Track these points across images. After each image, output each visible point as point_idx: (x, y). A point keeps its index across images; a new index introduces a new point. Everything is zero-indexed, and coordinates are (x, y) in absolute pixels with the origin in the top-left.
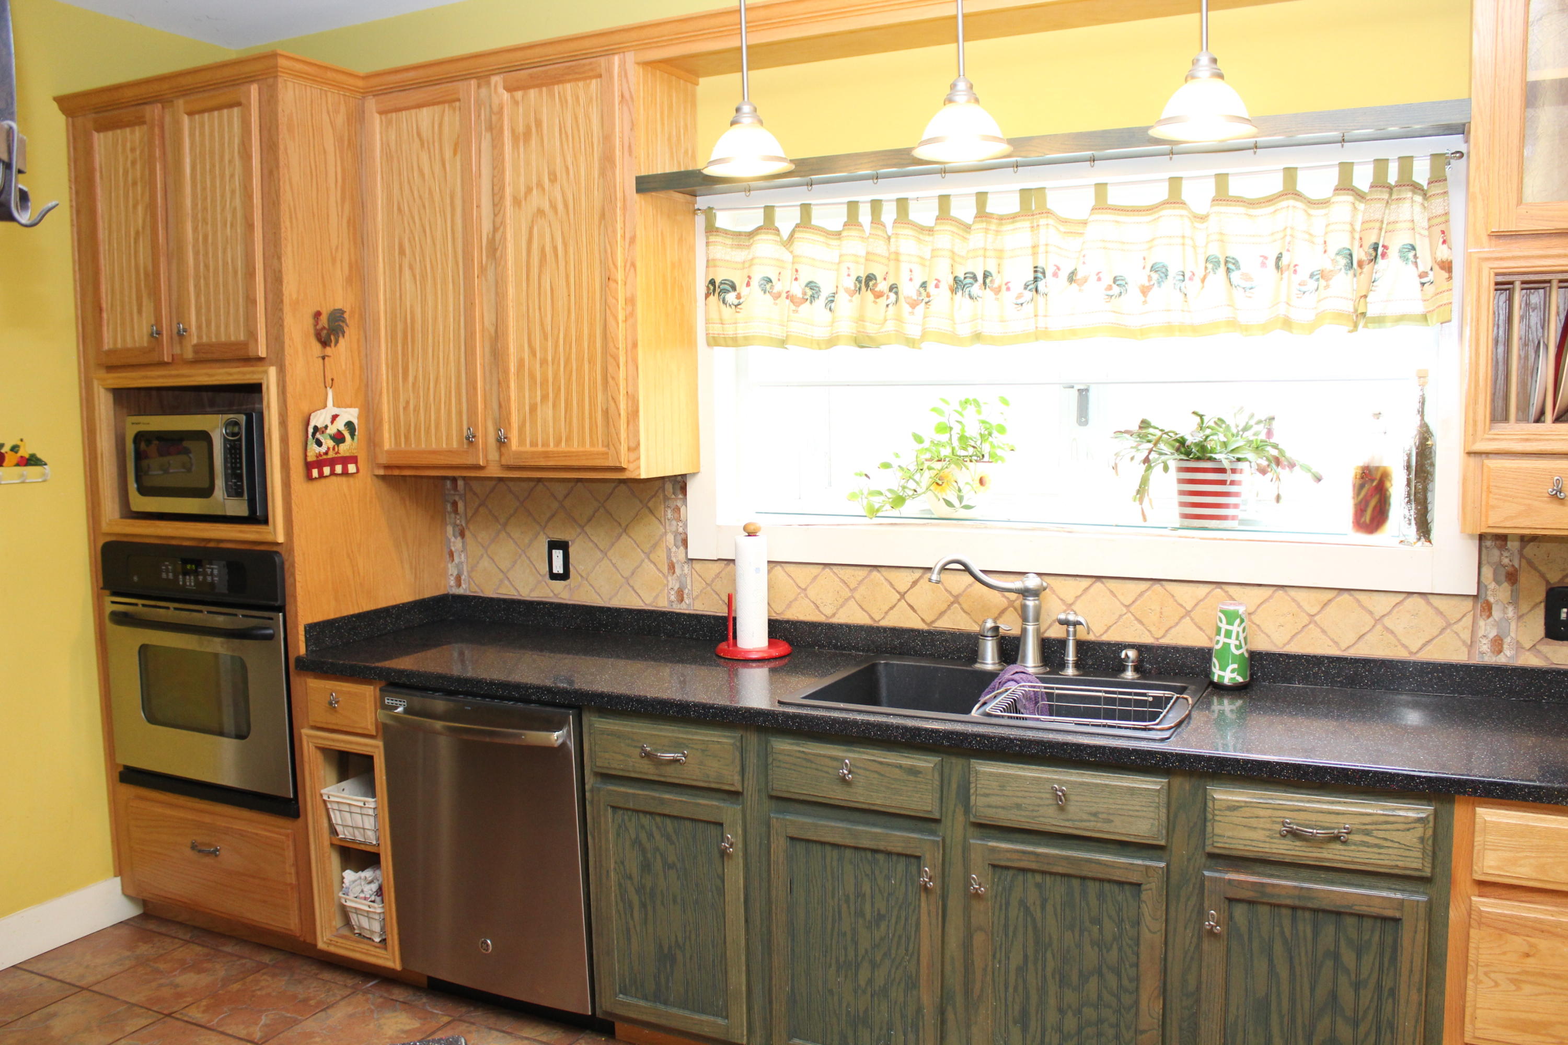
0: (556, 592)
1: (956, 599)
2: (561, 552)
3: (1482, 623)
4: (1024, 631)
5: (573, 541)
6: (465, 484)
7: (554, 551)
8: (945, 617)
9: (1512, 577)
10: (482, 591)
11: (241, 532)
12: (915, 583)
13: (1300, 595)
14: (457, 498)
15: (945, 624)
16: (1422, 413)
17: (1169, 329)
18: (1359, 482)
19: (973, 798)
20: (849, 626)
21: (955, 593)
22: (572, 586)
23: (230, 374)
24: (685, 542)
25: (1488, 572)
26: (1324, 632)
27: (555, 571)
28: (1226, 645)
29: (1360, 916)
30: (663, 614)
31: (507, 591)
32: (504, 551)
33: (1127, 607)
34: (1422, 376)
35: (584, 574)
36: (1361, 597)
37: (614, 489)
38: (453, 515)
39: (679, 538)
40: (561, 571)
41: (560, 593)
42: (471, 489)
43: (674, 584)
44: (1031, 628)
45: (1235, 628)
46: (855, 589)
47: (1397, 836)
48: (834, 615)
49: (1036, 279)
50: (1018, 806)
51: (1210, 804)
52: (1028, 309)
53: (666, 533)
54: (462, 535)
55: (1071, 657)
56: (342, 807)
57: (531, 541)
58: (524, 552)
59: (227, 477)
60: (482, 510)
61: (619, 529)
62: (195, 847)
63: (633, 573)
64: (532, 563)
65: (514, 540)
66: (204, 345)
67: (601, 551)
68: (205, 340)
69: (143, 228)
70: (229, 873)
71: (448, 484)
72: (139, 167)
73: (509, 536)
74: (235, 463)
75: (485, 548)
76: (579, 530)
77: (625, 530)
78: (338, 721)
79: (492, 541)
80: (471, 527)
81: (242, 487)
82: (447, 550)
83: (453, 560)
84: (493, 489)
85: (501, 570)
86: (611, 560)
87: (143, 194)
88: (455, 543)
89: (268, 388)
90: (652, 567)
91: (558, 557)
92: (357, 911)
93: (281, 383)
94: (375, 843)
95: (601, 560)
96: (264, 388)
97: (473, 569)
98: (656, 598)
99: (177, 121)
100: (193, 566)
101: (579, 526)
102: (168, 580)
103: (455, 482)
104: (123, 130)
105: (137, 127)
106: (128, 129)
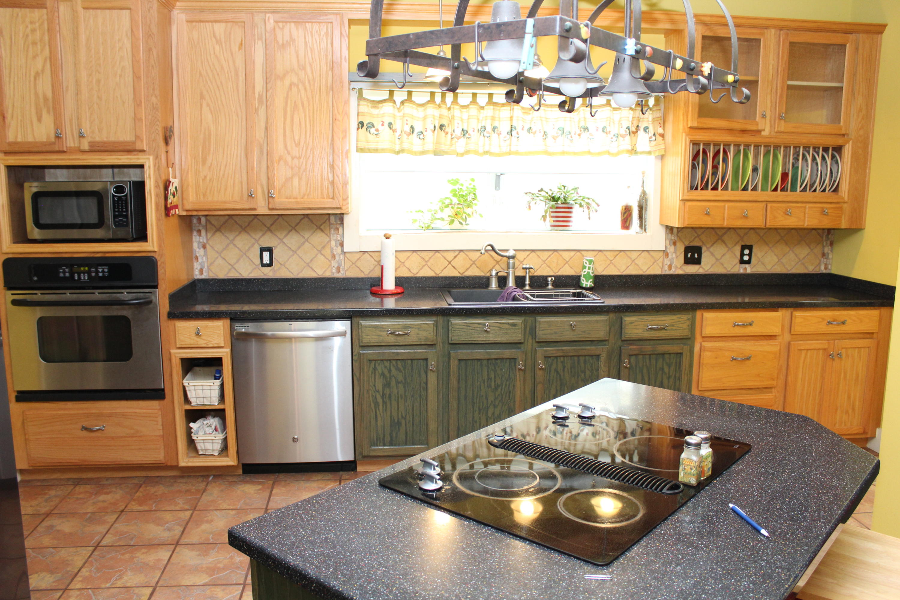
0: (265, 273)
1: (474, 263)
2: (268, 253)
3: (666, 260)
4: (508, 274)
5: (275, 247)
6: (207, 220)
7: (264, 253)
8: (469, 270)
9: (675, 243)
10: (217, 276)
11: (125, 246)
12: (455, 257)
13: (607, 254)
14: (201, 228)
15: (469, 273)
16: (643, 186)
17: (563, 153)
18: (623, 212)
19: (537, 332)
20: (425, 277)
21: (473, 260)
22: (275, 269)
23: (120, 159)
24: (342, 245)
25: (668, 242)
26: (615, 266)
27: (264, 262)
28: (588, 273)
30: (329, 279)
31: (234, 275)
32: (232, 255)
33: (544, 261)
34: (643, 173)
35: (282, 263)
36: (627, 253)
37: (301, 220)
38: (198, 237)
39: (338, 243)
40: (268, 262)
41: (268, 273)
42: (211, 223)
43: (334, 264)
44: (511, 271)
45: (591, 266)
46: (428, 261)
47: (681, 325)
48: (417, 273)
49: (511, 130)
50: (555, 333)
51: (623, 322)
52: (508, 142)
53: (330, 241)
54: (204, 247)
55: (527, 281)
56: (196, 388)
57: (249, 248)
58: (245, 254)
59: (115, 217)
60: (218, 234)
61: (303, 240)
62: (85, 429)
63: (311, 261)
64: (250, 259)
65: (238, 248)
66: (99, 142)
67: (293, 251)
68: (97, 139)
69: (43, 71)
70: (113, 438)
71: (195, 221)
72: (38, 35)
73: (235, 246)
74: (122, 208)
75: (220, 253)
76: (279, 241)
77: (307, 240)
78: (201, 342)
79: (224, 249)
80: (210, 242)
81: (127, 222)
82: (194, 256)
83: (198, 261)
84: (226, 222)
85: (230, 264)
86: (298, 255)
87: (42, 50)
88: (199, 252)
89: (149, 167)
90: (322, 257)
91: (266, 255)
92: (205, 441)
93: (157, 165)
94: (216, 404)
95: (293, 255)
96: (146, 167)
97: (211, 264)
98: (325, 271)
99: (74, 11)
100: (87, 268)
101: (280, 239)
102: (65, 277)
103: (199, 219)
104: (23, 10)
105: (37, 10)
106: (28, 10)
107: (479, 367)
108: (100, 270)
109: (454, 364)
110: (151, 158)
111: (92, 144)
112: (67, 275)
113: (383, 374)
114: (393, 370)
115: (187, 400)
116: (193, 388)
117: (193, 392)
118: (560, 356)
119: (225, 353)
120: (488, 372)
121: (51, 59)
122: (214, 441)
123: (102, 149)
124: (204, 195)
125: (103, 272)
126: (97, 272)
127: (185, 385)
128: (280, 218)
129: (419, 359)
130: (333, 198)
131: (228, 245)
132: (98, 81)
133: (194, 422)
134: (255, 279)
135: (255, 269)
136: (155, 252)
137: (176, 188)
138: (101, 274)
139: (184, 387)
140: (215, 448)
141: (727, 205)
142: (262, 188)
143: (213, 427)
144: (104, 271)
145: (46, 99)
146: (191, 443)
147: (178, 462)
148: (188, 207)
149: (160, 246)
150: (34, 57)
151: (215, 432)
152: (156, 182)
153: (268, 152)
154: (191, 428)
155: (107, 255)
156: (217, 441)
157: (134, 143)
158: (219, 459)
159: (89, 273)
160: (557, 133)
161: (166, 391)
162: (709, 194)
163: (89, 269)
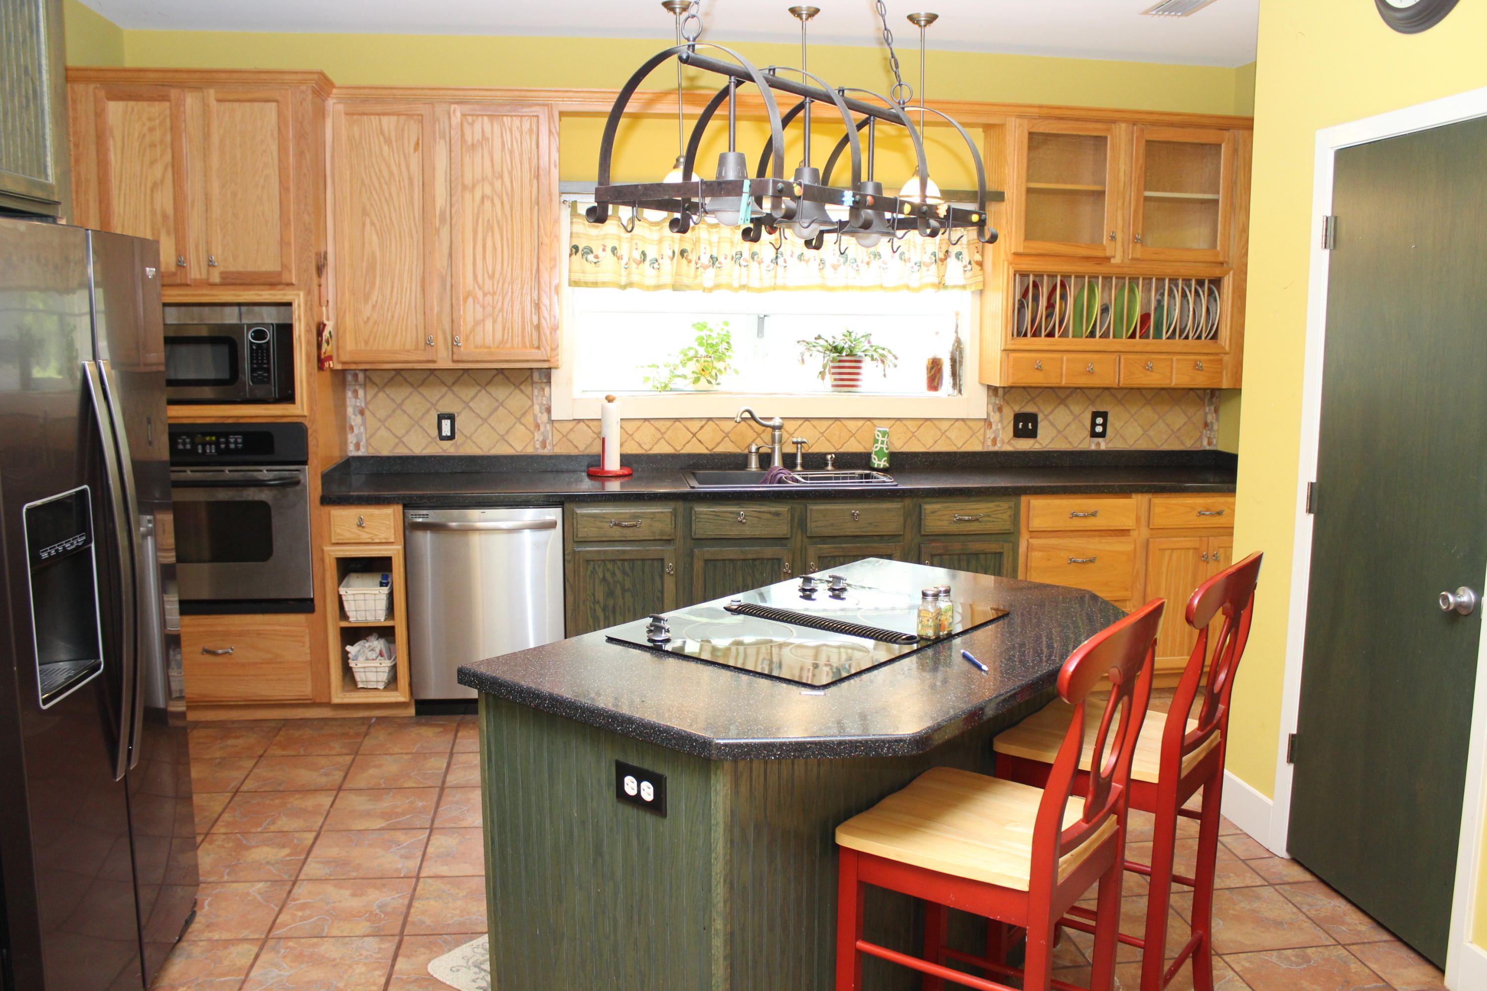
0: (444, 449)
1: (727, 435)
2: (449, 421)
3: (988, 432)
4: (773, 449)
5: (459, 414)
6: (366, 377)
7: (443, 421)
8: (720, 446)
9: (1000, 410)
10: (379, 452)
11: (265, 409)
12: (702, 427)
13: (908, 423)
14: (357, 387)
15: (720, 449)
16: (956, 332)
17: (847, 288)
18: (930, 366)
19: (809, 524)
20: (661, 455)
21: (726, 431)
22: (458, 443)
23: (260, 295)
24: (549, 410)
25: (991, 407)
26: (919, 440)
27: (444, 434)
28: (881, 448)
29: (985, 554)
30: (531, 457)
31: (401, 451)
32: (400, 424)
33: (822, 433)
34: (957, 314)
35: (468, 435)
36: (936, 422)
37: (494, 377)
38: (353, 400)
39: (544, 408)
40: (449, 434)
41: (448, 449)
42: (370, 380)
43: (538, 436)
44: (777, 447)
45: (885, 439)
46: (665, 433)
47: (1000, 516)
48: (651, 449)
49: (777, 257)
50: (832, 525)
51: (923, 511)
52: (772, 273)
53: (532, 405)
54: (362, 413)
55: (799, 460)
56: (357, 597)
57: (423, 415)
58: (417, 423)
59: (253, 370)
60: (381, 395)
61: (497, 404)
62: (207, 652)
63: (507, 432)
64: (424, 430)
65: (408, 415)
66: (233, 273)
67: (482, 419)
68: (232, 269)
69: (162, 181)
70: (243, 665)
71: (349, 378)
72: (158, 134)
73: (404, 412)
74: (262, 359)
75: (383, 422)
76: (464, 405)
77: (502, 404)
78: (365, 537)
79: (389, 416)
80: (370, 407)
81: (269, 377)
82: (348, 425)
83: (353, 431)
84: (392, 379)
85: (397, 437)
86: (490, 425)
87: (162, 155)
88: (355, 420)
89: (299, 305)
90: (523, 427)
91: (446, 425)
92: (367, 670)
93: (309, 304)
94: (382, 619)
95: (482, 425)
96: (295, 305)
97: (371, 437)
98: (525, 447)
99: (205, 105)
100: (214, 438)
101: (464, 402)
102: (185, 450)
103: (356, 376)
104: (140, 103)
105: (157, 103)
106: (145, 103)
107: (731, 571)
108: (232, 440)
109: (698, 566)
110: (302, 294)
111: (225, 275)
112: (188, 446)
113: (604, 579)
114: (618, 573)
115: (343, 615)
116: (351, 598)
117: (352, 603)
118: (839, 556)
119: (395, 551)
120: (743, 577)
121: (173, 166)
122: (379, 670)
123: (238, 281)
124: (366, 343)
125: (236, 443)
126: (227, 443)
127: (341, 593)
128: (466, 375)
129: (653, 560)
130: (538, 348)
131: (394, 411)
132: (234, 194)
133: (352, 644)
134: (431, 457)
135: (430, 443)
136: (305, 416)
137: (330, 333)
138: (232, 446)
139: (340, 597)
140: (380, 679)
141: (1065, 357)
142: (444, 333)
143: (378, 651)
144: (234, 442)
145: (165, 217)
146: (348, 672)
147: (330, 698)
148: (344, 358)
149: (311, 409)
150: (152, 163)
151: (380, 658)
152: (308, 324)
153: (452, 286)
154: (348, 653)
155: (242, 421)
156: (382, 669)
157: (279, 274)
158: (385, 694)
159: (217, 444)
160: (839, 261)
161: (316, 602)
162: (1042, 342)
163: (218, 439)
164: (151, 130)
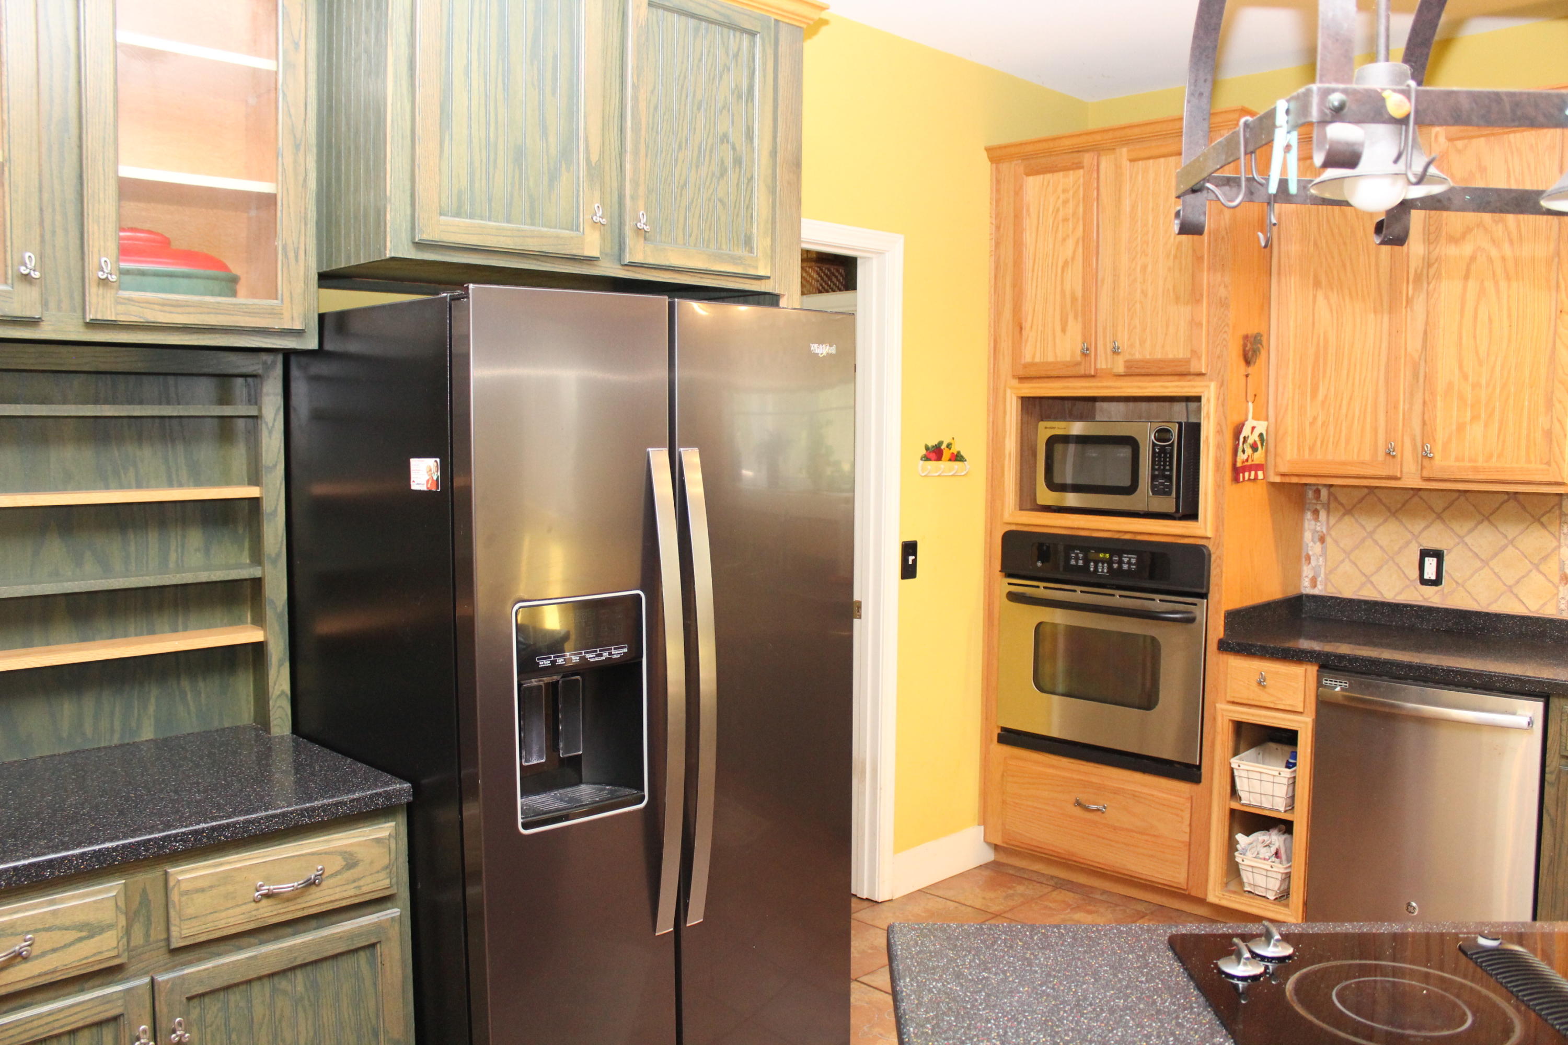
0: (1426, 596)
2: (1435, 559)
5: (1449, 551)
6: (1330, 494)
7: (1427, 559)
10: (1340, 593)
11: (1165, 526)
14: (1319, 507)
22: (1446, 591)
23: (1166, 387)
27: (1426, 577)
30: (1551, 621)
31: (1368, 594)
32: (1369, 557)
35: (1460, 581)
37: (1503, 503)
38: (1313, 523)
40: (1433, 577)
41: (1431, 597)
42: (1336, 499)
43: (1565, 593)
53: (1559, 547)
54: (1322, 540)
56: (1252, 775)
57: (1401, 549)
58: (1392, 558)
59: (1154, 478)
60: (1347, 519)
61: (1504, 542)
62: (1078, 804)
63: (1518, 582)
64: (1399, 567)
65: (1381, 547)
66: (1138, 361)
67: (1482, 560)
68: (1138, 356)
69: (1073, 258)
70: (1115, 829)
71: (1310, 494)
72: (1071, 205)
73: (1376, 542)
74: (1165, 465)
75: (1348, 554)
76: (1457, 540)
77: (1512, 542)
78: (1265, 698)
79: (1356, 547)
80: (1333, 533)
81: (1170, 487)
82: (1304, 554)
83: (1310, 563)
84: (1361, 500)
85: (1364, 575)
86: (1492, 570)
87: (1074, 229)
88: (1313, 548)
89: (1208, 400)
90: (1541, 577)
91: (1431, 565)
92: (1255, 870)
93: (1221, 397)
94: (1282, 809)
95: (1481, 569)
96: (1204, 401)
97: (1331, 572)
98: (1545, 604)
99: (1118, 167)
100: (1107, 556)
101: (1459, 536)
102: (1077, 566)
103: (1317, 492)
104: (1056, 174)
105: (1071, 172)
106: (1061, 174)
108: (1126, 560)
110: (1213, 386)
111: (1129, 364)
112: (1081, 563)
115: (1234, 792)
116: (1244, 774)
117: (1245, 780)
119: (1303, 725)
121: (1083, 241)
122: (1269, 874)
123: (1143, 371)
124: (1311, 450)
125: (1129, 563)
126: (1120, 562)
127: (1233, 766)
128: (1462, 499)
131: (1363, 540)
132: (1144, 268)
133: (1248, 833)
134: (1405, 606)
135: (1407, 587)
136: (1208, 538)
137: (1261, 435)
138: (1125, 567)
139: (1232, 770)
140: (1270, 887)
142: (1413, 440)
143: (1273, 850)
144: (1129, 561)
145: (1074, 299)
146: (1233, 867)
147: (1206, 895)
148: (1283, 469)
150: (1064, 240)
151: (1273, 859)
152: (1219, 424)
153: (1425, 376)
154: (1238, 843)
155: (1139, 538)
156: (1275, 875)
157: (1188, 361)
158: (1272, 907)
159: (1110, 562)
161: (1204, 770)
163: (1111, 557)
164: (1065, 202)
